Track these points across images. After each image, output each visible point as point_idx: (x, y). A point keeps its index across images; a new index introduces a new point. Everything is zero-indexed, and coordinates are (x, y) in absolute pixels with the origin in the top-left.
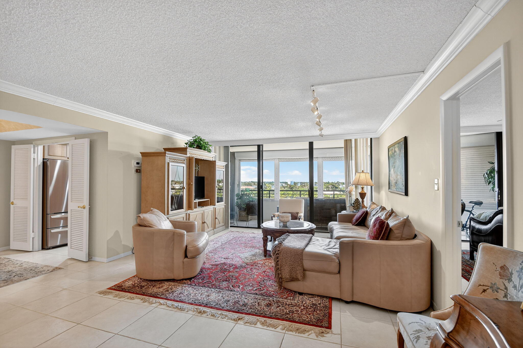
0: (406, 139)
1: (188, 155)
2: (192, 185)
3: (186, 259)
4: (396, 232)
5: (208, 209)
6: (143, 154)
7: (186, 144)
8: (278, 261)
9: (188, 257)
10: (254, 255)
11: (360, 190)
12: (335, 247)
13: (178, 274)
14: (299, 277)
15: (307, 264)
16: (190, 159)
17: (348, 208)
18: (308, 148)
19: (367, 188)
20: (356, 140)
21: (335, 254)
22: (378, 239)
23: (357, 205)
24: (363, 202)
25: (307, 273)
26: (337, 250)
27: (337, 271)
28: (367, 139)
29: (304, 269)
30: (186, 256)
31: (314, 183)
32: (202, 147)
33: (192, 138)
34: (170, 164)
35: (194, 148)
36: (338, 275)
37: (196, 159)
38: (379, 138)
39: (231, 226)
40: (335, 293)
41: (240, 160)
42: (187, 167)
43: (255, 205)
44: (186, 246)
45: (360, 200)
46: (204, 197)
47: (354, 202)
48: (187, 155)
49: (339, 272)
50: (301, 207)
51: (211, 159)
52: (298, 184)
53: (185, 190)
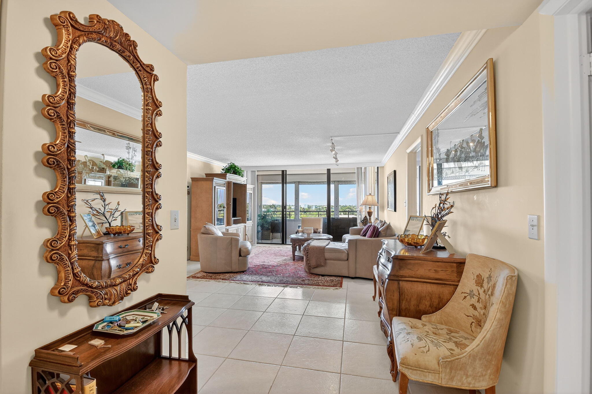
0: (395, 172)
1: (228, 180)
2: (231, 204)
3: (241, 258)
4: (382, 233)
5: (241, 226)
6: (193, 179)
7: (223, 170)
8: (308, 255)
9: (242, 256)
10: (285, 260)
11: (368, 210)
12: (346, 246)
13: (235, 268)
14: (322, 264)
15: (327, 255)
16: (229, 183)
17: (358, 225)
18: (326, 173)
19: (374, 208)
20: (365, 168)
21: (345, 249)
22: (372, 237)
23: (365, 221)
24: (370, 219)
25: (328, 261)
26: (347, 248)
27: (346, 258)
28: (374, 168)
29: (325, 258)
30: (240, 256)
31: (331, 206)
32: (237, 173)
33: (227, 165)
34: (216, 187)
35: (231, 173)
36: (347, 261)
37: (234, 183)
38: (383, 167)
39: (257, 243)
40: (345, 273)
41: (262, 182)
42: (226, 189)
43: (280, 223)
44: (240, 249)
45: (368, 217)
46: (236, 216)
47: (363, 219)
48: (226, 179)
49: (347, 260)
50: (320, 225)
51: (243, 183)
52: (312, 207)
53: (225, 208)
